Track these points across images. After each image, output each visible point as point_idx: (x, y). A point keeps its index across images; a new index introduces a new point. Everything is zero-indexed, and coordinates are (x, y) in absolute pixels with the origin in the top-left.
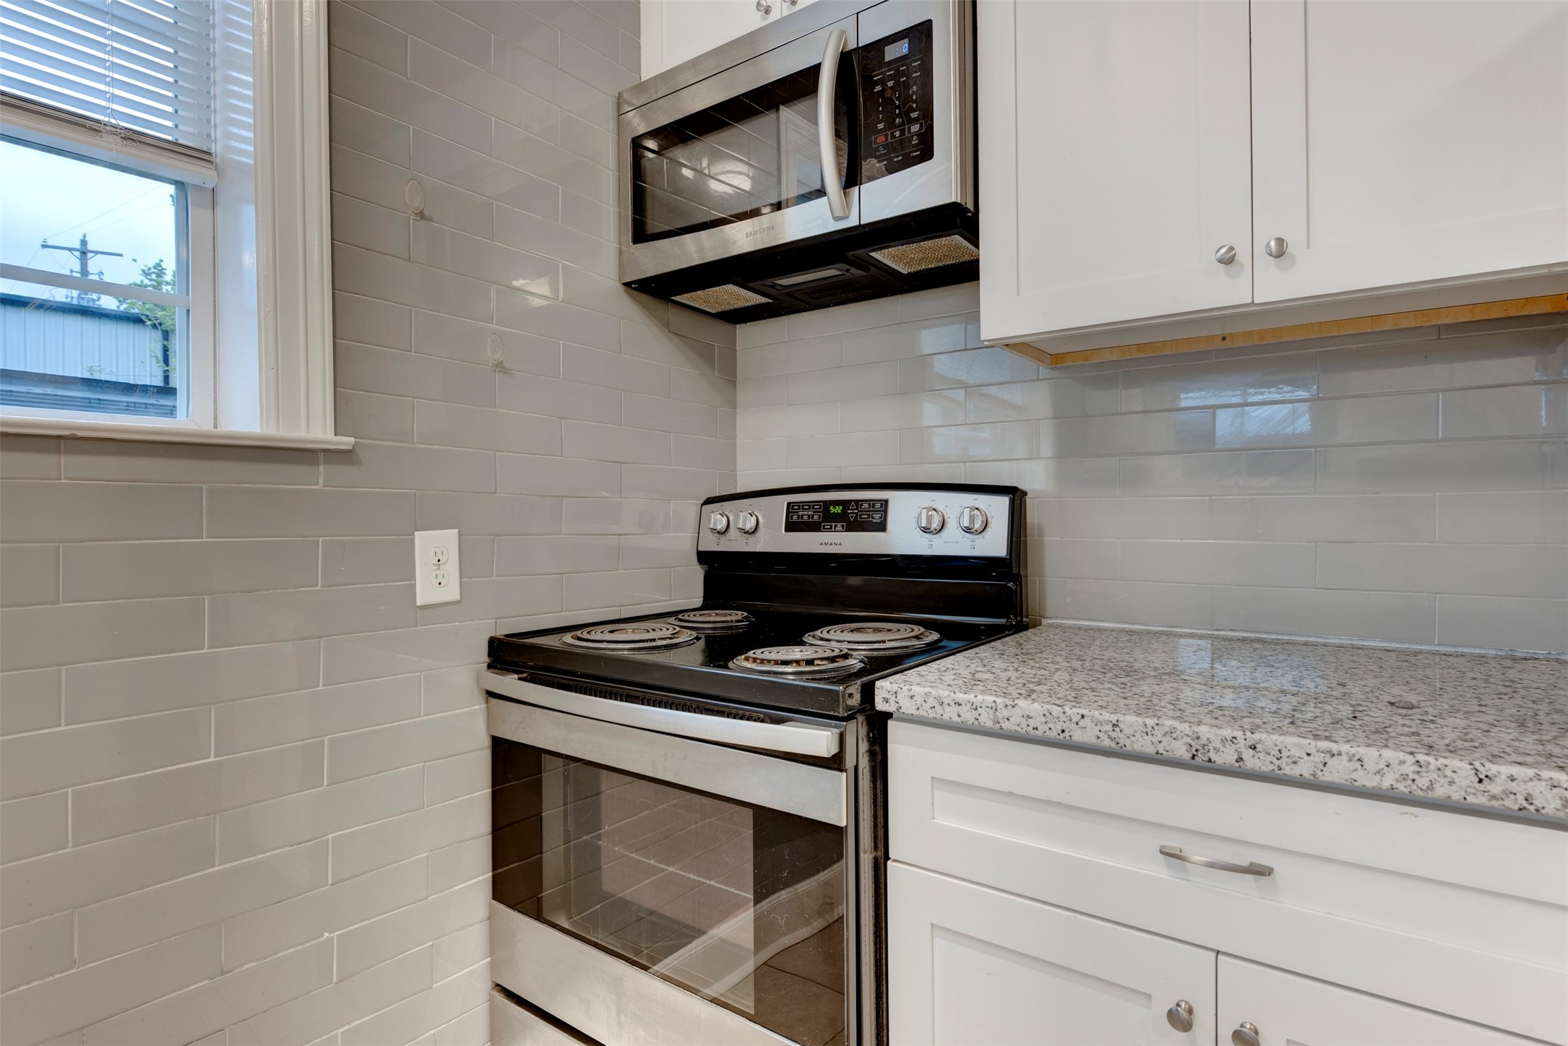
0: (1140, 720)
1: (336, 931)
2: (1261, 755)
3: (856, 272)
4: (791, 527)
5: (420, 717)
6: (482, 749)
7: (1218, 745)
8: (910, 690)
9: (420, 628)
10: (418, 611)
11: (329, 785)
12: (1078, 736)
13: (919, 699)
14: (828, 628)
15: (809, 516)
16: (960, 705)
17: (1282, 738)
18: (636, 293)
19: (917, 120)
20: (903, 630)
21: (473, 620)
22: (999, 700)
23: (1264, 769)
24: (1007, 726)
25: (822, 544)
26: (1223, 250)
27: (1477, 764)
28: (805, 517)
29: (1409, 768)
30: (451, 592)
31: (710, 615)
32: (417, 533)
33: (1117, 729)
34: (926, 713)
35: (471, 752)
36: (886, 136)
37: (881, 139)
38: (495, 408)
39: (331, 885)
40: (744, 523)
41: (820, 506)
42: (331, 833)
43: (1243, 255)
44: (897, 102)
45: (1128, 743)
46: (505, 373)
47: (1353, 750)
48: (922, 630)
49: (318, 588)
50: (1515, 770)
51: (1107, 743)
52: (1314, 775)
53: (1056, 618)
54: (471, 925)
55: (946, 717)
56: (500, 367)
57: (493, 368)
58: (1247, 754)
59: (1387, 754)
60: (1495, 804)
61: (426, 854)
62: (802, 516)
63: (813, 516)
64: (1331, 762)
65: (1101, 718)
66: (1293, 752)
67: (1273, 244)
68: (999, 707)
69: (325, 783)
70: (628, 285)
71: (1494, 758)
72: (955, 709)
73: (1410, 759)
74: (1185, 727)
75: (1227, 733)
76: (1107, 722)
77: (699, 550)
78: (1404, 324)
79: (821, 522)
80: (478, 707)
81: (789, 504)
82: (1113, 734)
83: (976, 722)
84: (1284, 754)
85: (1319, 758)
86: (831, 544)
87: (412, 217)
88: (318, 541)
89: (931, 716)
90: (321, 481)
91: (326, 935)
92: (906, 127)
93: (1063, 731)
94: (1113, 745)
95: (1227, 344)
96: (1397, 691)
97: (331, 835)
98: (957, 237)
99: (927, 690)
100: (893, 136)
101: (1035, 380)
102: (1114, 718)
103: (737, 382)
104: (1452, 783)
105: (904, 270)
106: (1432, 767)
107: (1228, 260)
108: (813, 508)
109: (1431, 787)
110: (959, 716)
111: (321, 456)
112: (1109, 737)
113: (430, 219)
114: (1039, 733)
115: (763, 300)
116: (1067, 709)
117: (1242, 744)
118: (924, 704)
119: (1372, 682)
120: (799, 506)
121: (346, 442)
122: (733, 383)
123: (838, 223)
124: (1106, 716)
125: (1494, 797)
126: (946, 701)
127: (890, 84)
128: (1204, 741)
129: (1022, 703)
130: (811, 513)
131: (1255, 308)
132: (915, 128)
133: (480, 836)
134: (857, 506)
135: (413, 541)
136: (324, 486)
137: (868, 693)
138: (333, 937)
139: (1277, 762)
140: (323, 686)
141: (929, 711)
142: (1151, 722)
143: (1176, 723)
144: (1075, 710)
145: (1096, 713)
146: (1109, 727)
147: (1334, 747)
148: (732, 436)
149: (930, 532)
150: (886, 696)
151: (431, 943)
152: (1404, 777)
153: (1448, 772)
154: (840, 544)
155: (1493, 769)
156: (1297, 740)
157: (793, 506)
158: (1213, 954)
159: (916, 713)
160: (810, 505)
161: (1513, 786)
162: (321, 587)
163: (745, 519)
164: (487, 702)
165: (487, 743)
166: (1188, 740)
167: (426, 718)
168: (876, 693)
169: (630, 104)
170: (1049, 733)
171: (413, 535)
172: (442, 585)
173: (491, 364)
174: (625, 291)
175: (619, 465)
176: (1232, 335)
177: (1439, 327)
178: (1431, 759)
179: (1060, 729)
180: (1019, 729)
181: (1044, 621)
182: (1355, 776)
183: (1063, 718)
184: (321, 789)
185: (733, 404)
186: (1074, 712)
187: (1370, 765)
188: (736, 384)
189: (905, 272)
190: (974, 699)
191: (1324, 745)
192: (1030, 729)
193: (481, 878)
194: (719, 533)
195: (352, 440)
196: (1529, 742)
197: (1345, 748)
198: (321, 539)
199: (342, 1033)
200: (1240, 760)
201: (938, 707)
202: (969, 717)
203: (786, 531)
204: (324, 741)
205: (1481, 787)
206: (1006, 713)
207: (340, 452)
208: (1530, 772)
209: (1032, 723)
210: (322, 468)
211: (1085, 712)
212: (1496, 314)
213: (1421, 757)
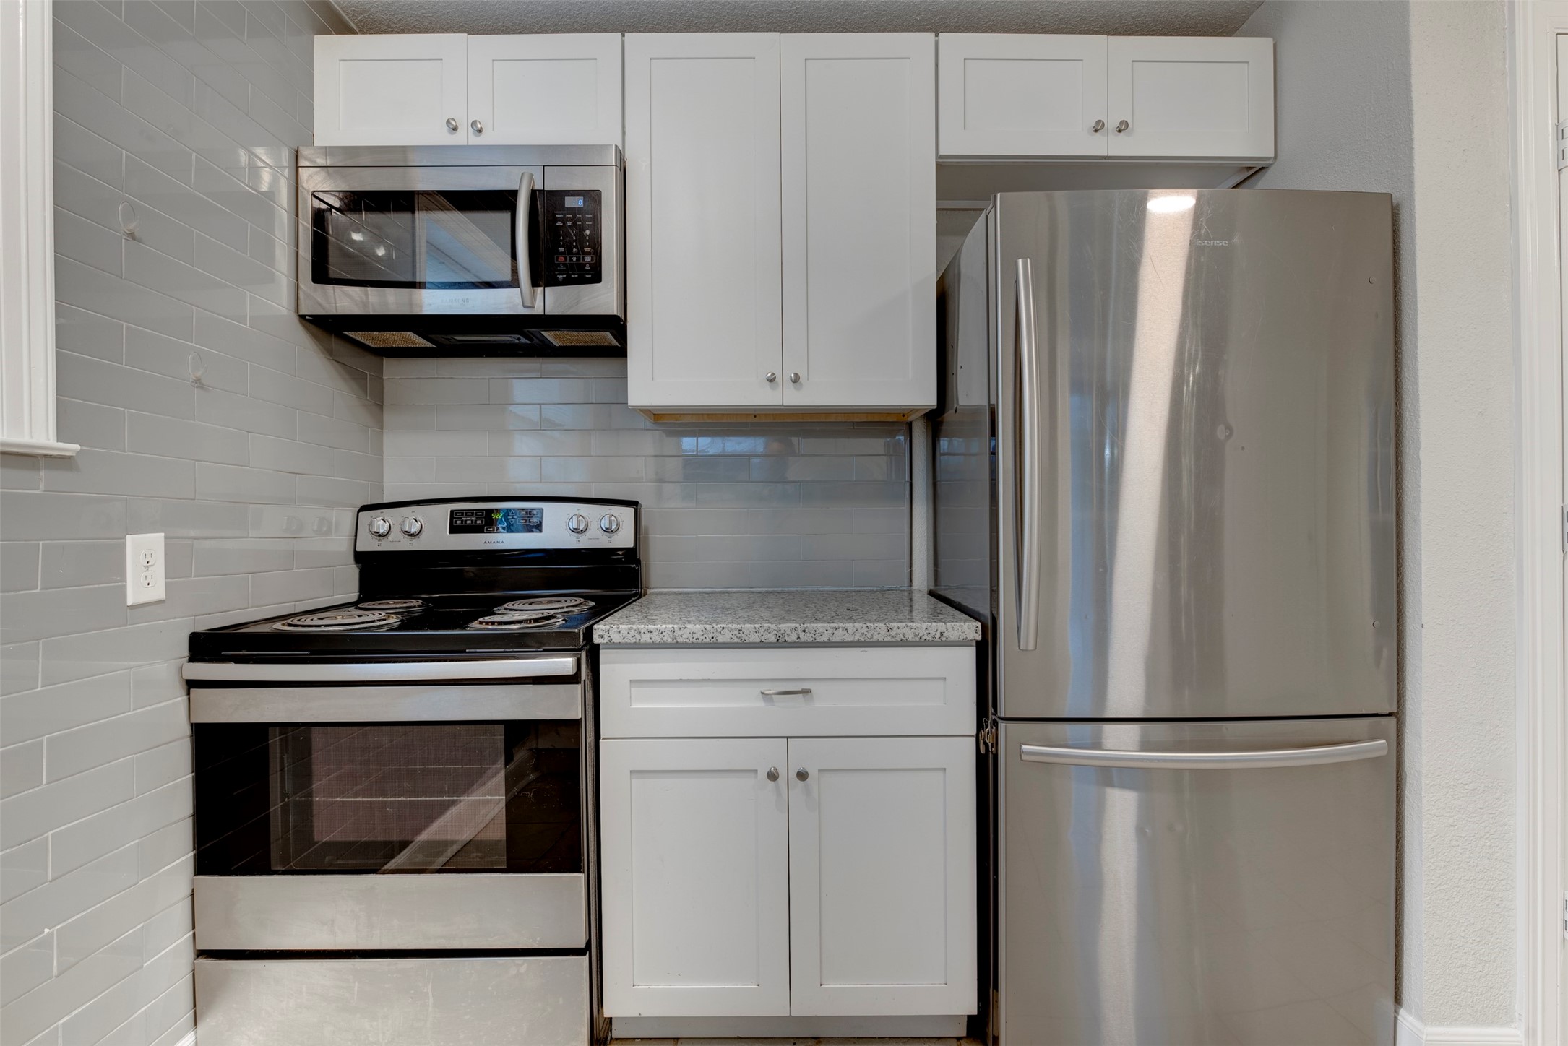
0: (752, 626)
1: (55, 926)
2: (808, 634)
3: (523, 340)
4: (454, 529)
5: (129, 711)
6: (182, 738)
7: (788, 632)
8: (618, 628)
9: (131, 626)
10: (128, 611)
11: (48, 783)
12: (721, 639)
13: (624, 633)
14: (513, 603)
15: (472, 521)
16: (651, 632)
17: (816, 625)
18: (308, 324)
19: (589, 254)
20: (569, 601)
21: (175, 618)
22: (676, 626)
23: (809, 641)
24: (680, 640)
25: (486, 542)
26: (769, 374)
27: (887, 624)
28: (468, 522)
29: (864, 630)
30: (158, 592)
31: (388, 603)
32: (128, 537)
33: (741, 632)
34: (630, 640)
35: (174, 741)
36: (566, 258)
37: (561, 259)
38: (194, 420)
39: (50, 882)
40: (410, 527)
41: (483, 513)
42: (50, 830)
43: (779, 379)
44: (574, 238)
45: (746, 638)
46: (202, 388)
47: (844, 626)
48: (583, 600)
49: (38, 590)
50: (899, 624)
51: (736, 640)
52: (829, 640)
53: (656, 588)
54: (176, 903)
55: (642, 641)
56: (199, 383)
57: (193, 384)
58: (802, 635)
59: (856, 625)
60: (893, 640)
61: (137, 841)
62: (466, 521)
63: (476, 521)
64: (836, 633)
65: (733, 627)
66: (821, 630)
67: (792, 375)
68: (676, 629)
69: (44, 781)
70: (302, 317)
71: (892, 622)
72: (648, 635)
73: (865, 626)
74: (773, 626)
75: (793, 625)
76: (736, 629)
77: (357, 550)
78: (840, 419)
79: (484, 526)
80: (180, 699)
81: (452, 512)
82: (739, 635)
83: (662, 641)
84: (817, 632)
85: (831, 631)
86: (494, 542)
87: (124, 237)
88: (39, 544)
89: (633, 641)
90: (42, 486)
91: (47, 931)
92: (581, 256)
93: (713, 638)
94: (739, 641)
95: (756, 420)
96: (848, 605)
97: (50, 833)
98: (608, 334)
99: (630, 626)
100: (571, 260)
101: (642, 430)
102: (739, 626)
103: (384, 407)
104: (879, 633)
105: (557, 343)
106: (872, 628)
107: (771, 380)
108: (476, 515)
109: (872, 637)
110: (651, 639)
111: (42, 462)
112: (737, 637)
113: (140, 241)
114: (699, 641)
115: (429, 345)
116: (715, 625)
117: (799, 630)
118: (628, 635)
119: (836, 604)
120: (463, 514)
121: (71, 448)
122: (380, 406)
123: (526, 309)
124: (736, 626)
125: (893, 637)
126: (642, 631)
127: (569, 223)
128: (782, 631)
129: (688, 626)
130: (474, 519)
131: (783, 407)
132: (588, 259)
133: (182, 820)
134: (516, 514)
135: (124, 544)
136: (45, 491)
137: (589, 633)
138: (53, 932)
139: (814, 636)
140: (42, 687)
141: (632, 639)
142: (757, 626)
143: (770, 625)
144: (719, 626)
145: (730, 625)
146: (737, 632)
147: (836, 625)
148: (379, 451)
149: (578, 532)
150: (601, 633)
151: (142, 925)
152: (863, 634)
153: (878, 629)
154: (503, 542)
155: (892, 625)
156: (822, 625)
157: (456, 513)
158: (786, 739)
159: (622, 641)
160: (474, 512)
161: (899, 631)
162: (42, 589)
163: (411, 524)
164: (188, 694)
165: (187, 731)
166: (775, 632)
167: (135, 712)
168: (594, 633)
169: (309, 160)
170: (705, 641)
171: (125, 538)
172: (150, 585)
173: (191, 380)
174: (300, 321)
175: (294, 475)
176: (759, 414)
177: (853, 422)
178: (872, 625)
179: (711, 636)
180: (687, 641)
181: (649, 591)
182: (844, 637)
183: (712, 630)
184: (40, 787)
185: (380, 424)
186: (718, 627)
187: (850, 632)
188: (382, 408)
189: (557, 345)
190: (661, 628)
191: (833, 625)
192: (694, 639)
193: (184, 858)
194: (380, 536)
195: (77, 447)
196: (900, 616)
197: (841, 625)
198: (41, 542)
199: (63, 1024)
200: (798, 638)
201: (637, 636)
202: (657, 638)
203: (450, 532)
204: (42, 741)
205: (889, 633)
206: (680, 633)
207: (60, 458)
208: (904, 624)
209: (695, 636)
210: (42, 473)
211: (724, 626)
212: (877, 419)
213: (868, 624)
